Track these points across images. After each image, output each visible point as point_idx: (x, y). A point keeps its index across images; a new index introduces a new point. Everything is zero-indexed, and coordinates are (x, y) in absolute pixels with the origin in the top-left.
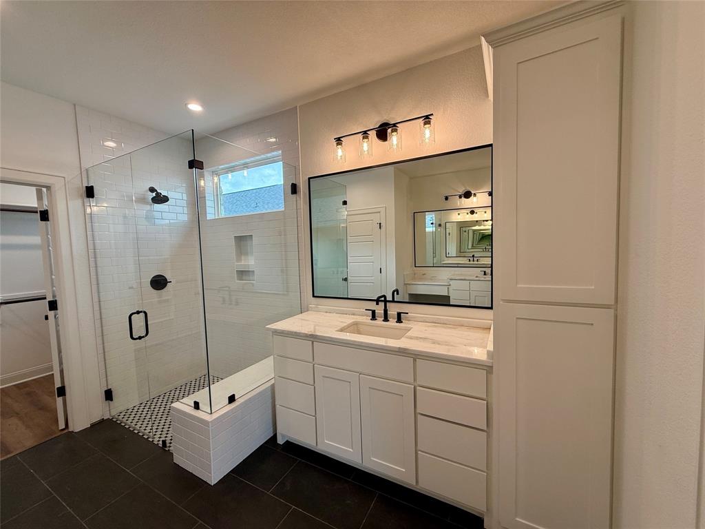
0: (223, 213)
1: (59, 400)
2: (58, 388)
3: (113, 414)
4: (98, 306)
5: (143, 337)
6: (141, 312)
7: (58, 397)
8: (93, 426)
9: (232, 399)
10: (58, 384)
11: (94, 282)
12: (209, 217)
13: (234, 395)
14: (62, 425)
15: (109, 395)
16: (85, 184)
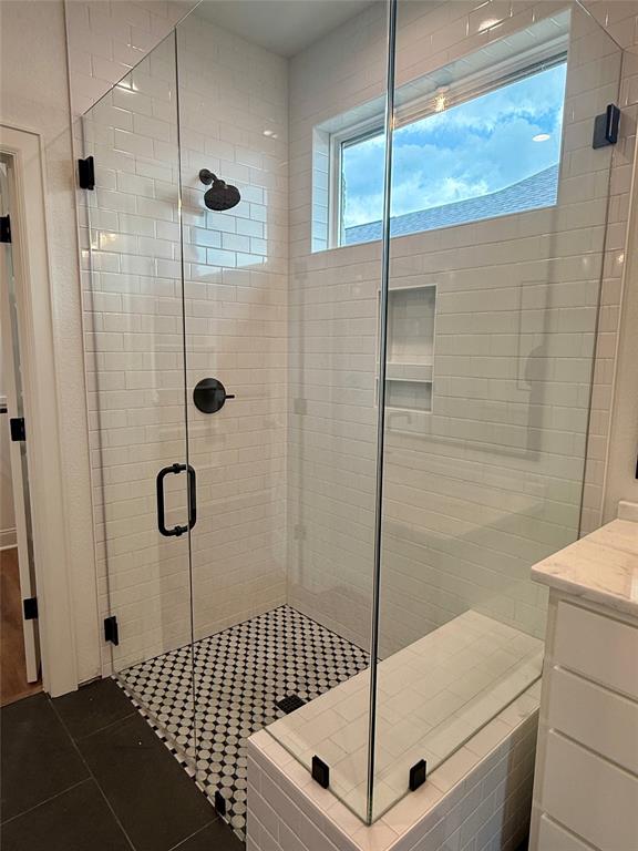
0: (344, 238)
1: (28, 625)
2: (26, 601)
3: (117, 670)
4: (96, 436)
5: (185, 530)
6: (183, 468)
7: (26, 618)
8: (82, 688)
9: (418, 777)
10: (26, 595)
11: (91, 385)
12: (317, 246)
13: (422, 764)
14: (32, 677)
15: (111, 630)
16: (78, 156)
